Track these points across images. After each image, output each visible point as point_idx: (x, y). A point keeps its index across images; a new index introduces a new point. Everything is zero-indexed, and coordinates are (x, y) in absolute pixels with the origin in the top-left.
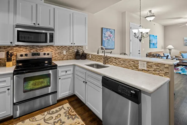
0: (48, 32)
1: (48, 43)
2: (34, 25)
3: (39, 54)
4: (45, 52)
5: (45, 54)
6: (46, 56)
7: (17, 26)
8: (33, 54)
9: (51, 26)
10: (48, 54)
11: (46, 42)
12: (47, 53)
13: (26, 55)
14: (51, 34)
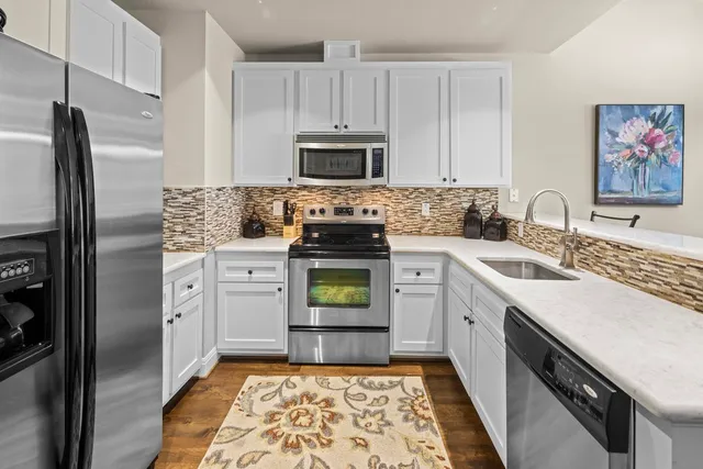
0: (369, 147)
1: (369, 181)
2: (334, 130)
3: (349, 211)
4: (367, 207)
5: (365, 212)
6: (370, 219)
7: (301, 138)
8: (338, 211)
9: (380, 128)
10: (375, 212)
11: (363, 176)
12: (371, 208)
13: (322, 211)
14: (376, 152)
